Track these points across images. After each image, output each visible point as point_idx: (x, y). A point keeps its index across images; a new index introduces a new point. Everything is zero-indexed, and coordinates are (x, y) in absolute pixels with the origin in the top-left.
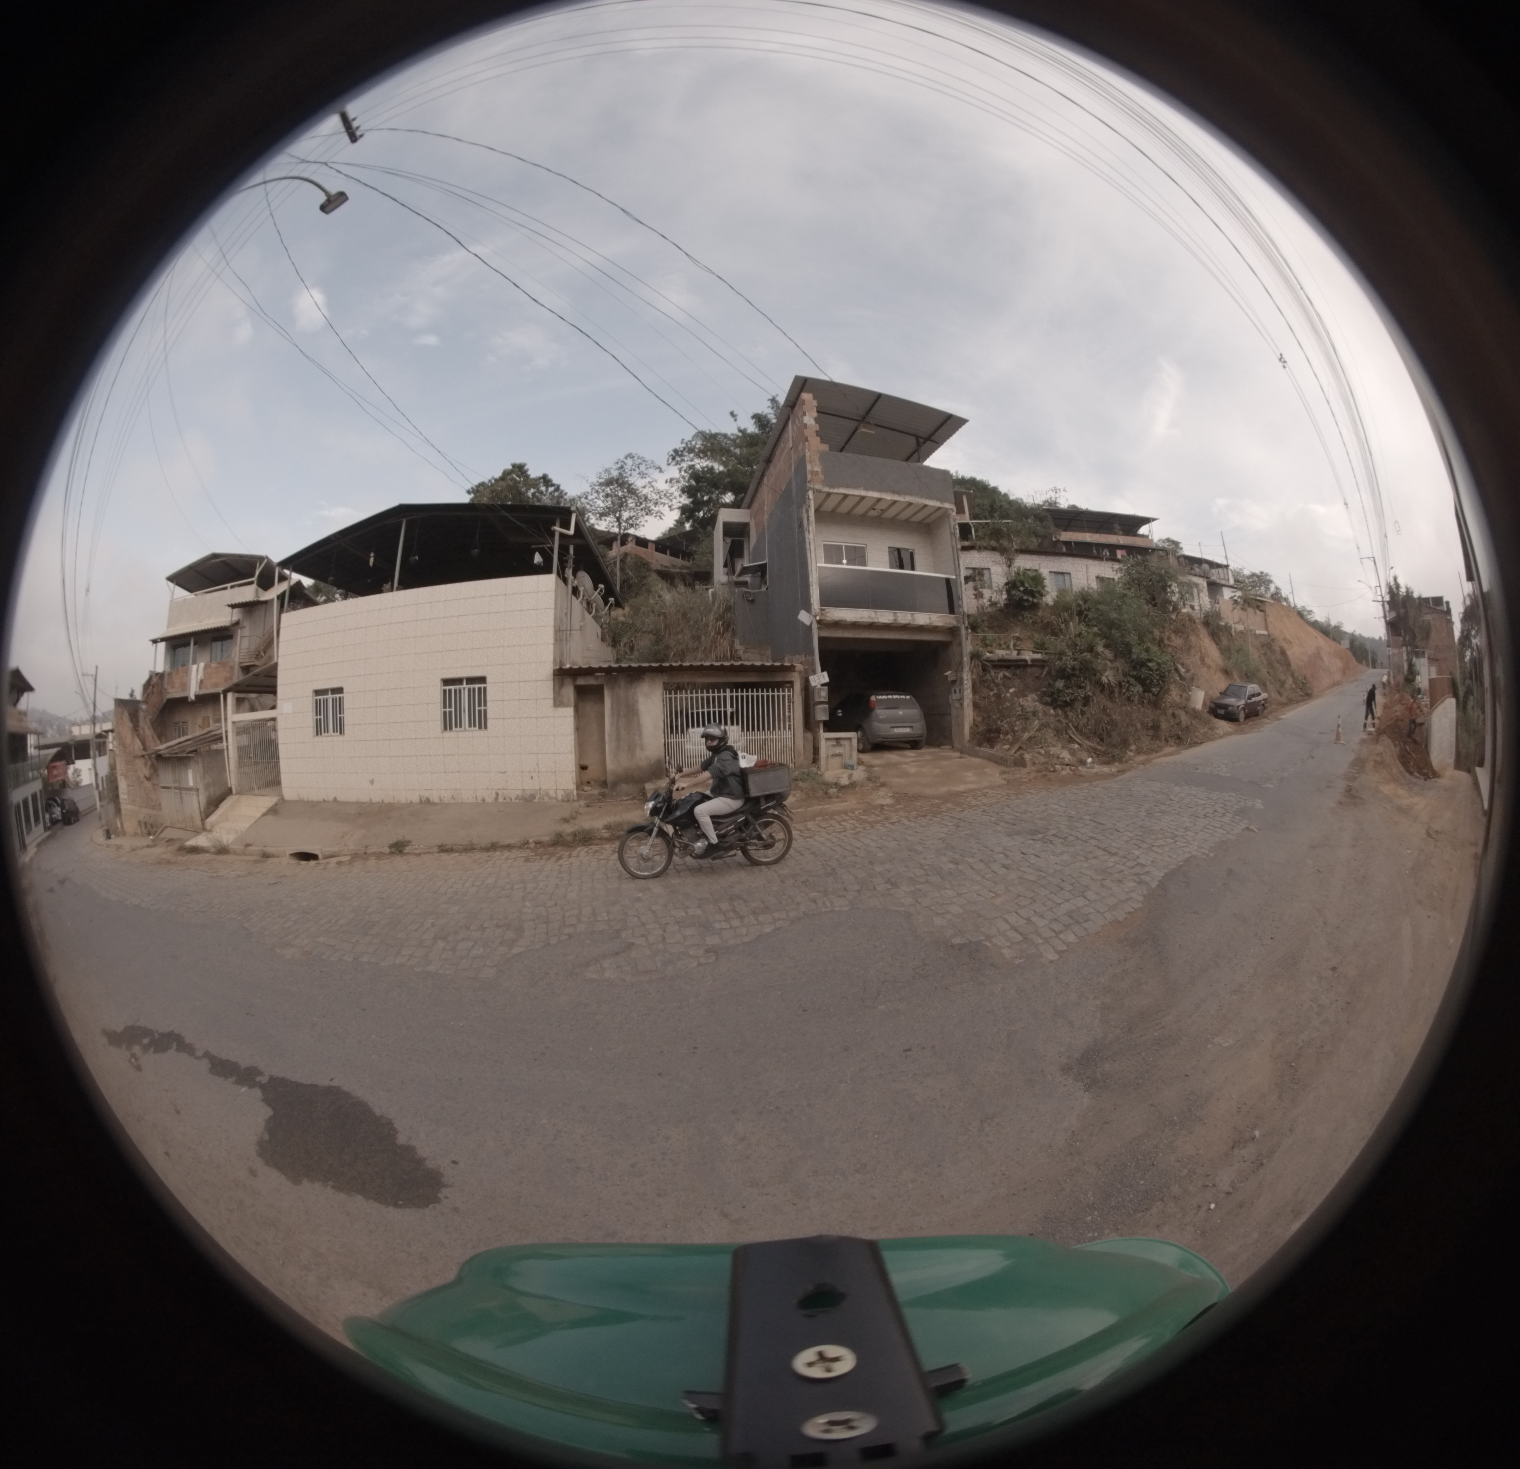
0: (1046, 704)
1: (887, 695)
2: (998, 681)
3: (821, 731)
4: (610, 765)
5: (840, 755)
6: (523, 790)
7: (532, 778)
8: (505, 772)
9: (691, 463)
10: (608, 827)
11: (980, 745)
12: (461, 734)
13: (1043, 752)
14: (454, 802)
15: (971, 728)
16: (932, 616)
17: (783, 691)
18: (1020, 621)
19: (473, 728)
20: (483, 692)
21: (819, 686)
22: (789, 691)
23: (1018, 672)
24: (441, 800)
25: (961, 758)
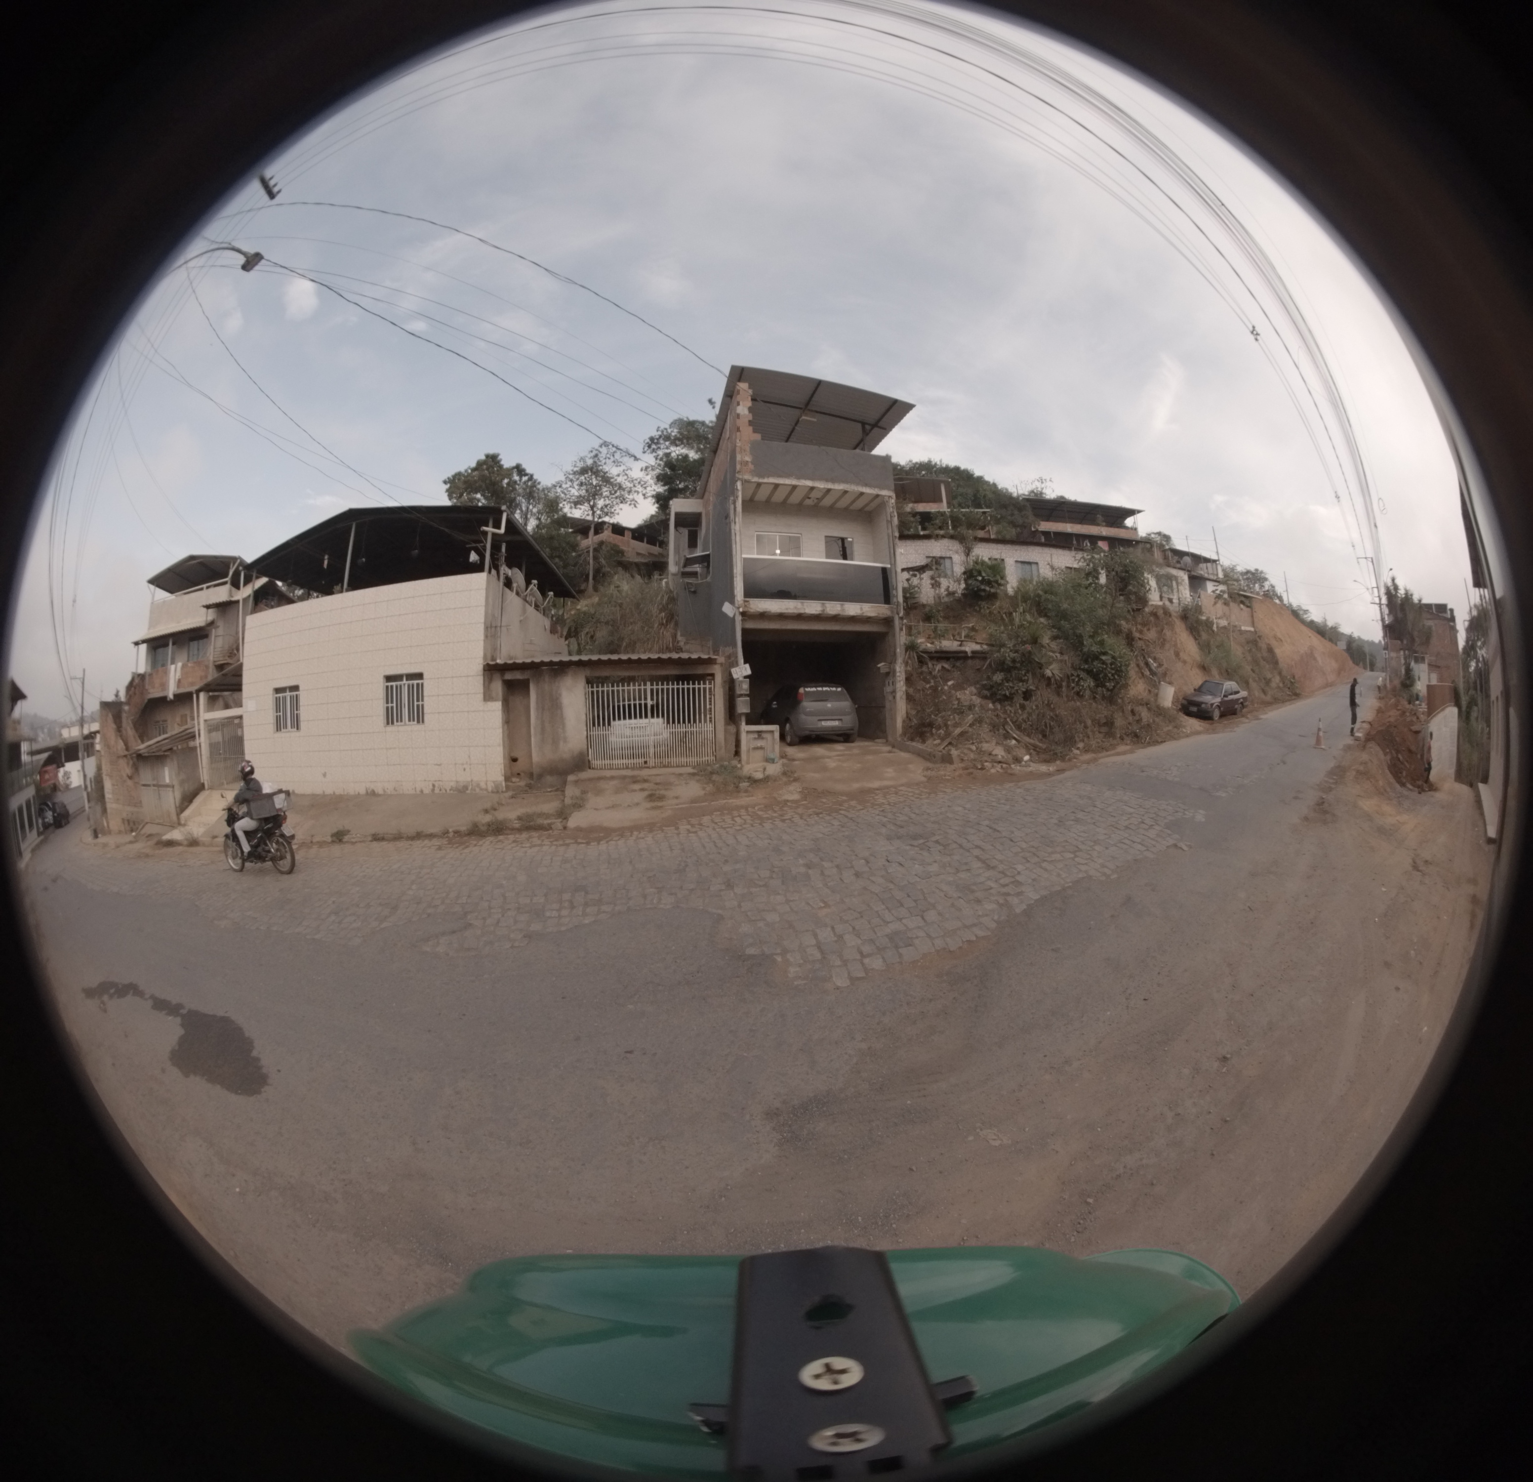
0: (985, 697)
1: (817, 687)
2: (935, 673)
3: (744, 724)
4: (536, 758)
5: (761, 748)
6: (457, 782)
7: (464, 770)
8: (440, 765)
9: (666, 451)
10: (522, 818)
11: (912, 740)
12: (401, 728)
13: (974, 748)
14: (395, 793)
15: (904, 721)
17: (705, 684)
18: (976, 611)
19: (412, 723)
20: (420, 687)
21: (741, 679)
22: (711, 684)
23: (958, 664)
24: (384, 791)
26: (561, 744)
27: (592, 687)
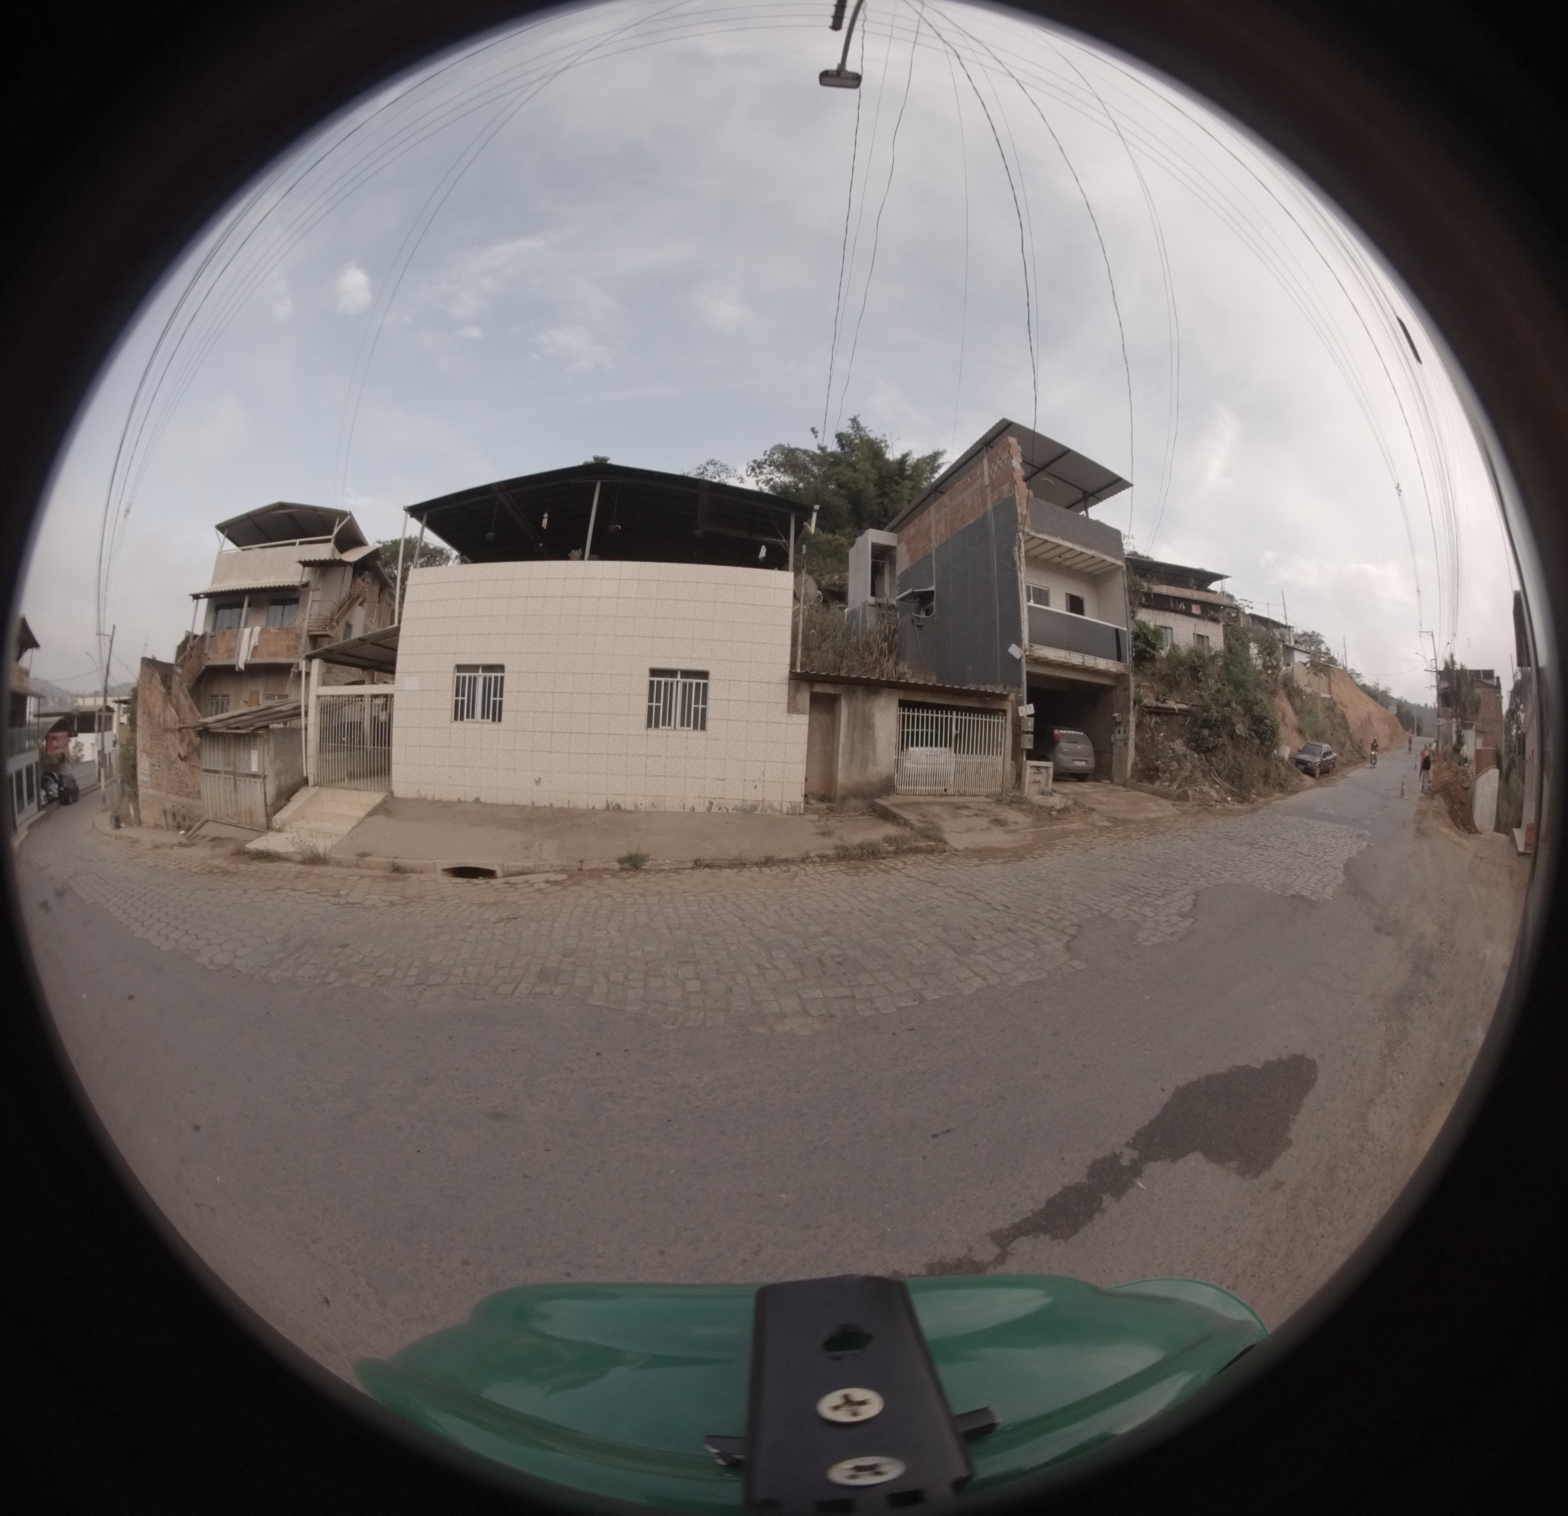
0: (1192, 749)
1: (1067, 730)
2: (1152, 725)
3: (1025, 759)
4: (841, 778)
5: (1038, 782)
6: (744, 800)
7: (755, 787)
8: (724, 780)
9: (769, 477)
10: (889, 840)
11: (1141, 781)
13: (1197, 789)
14: (653, 810)
15: (1133, 766)
16: (1109, 662)
17: (998, 719)
19: (687, 728)
20: (703, 688)
21: (1025, 717)
22: (1002, 719)
23: (1166, 718)
24: (636, 806)
25: (1128, 791)
26: (870, 766)
27: (904, 711)
